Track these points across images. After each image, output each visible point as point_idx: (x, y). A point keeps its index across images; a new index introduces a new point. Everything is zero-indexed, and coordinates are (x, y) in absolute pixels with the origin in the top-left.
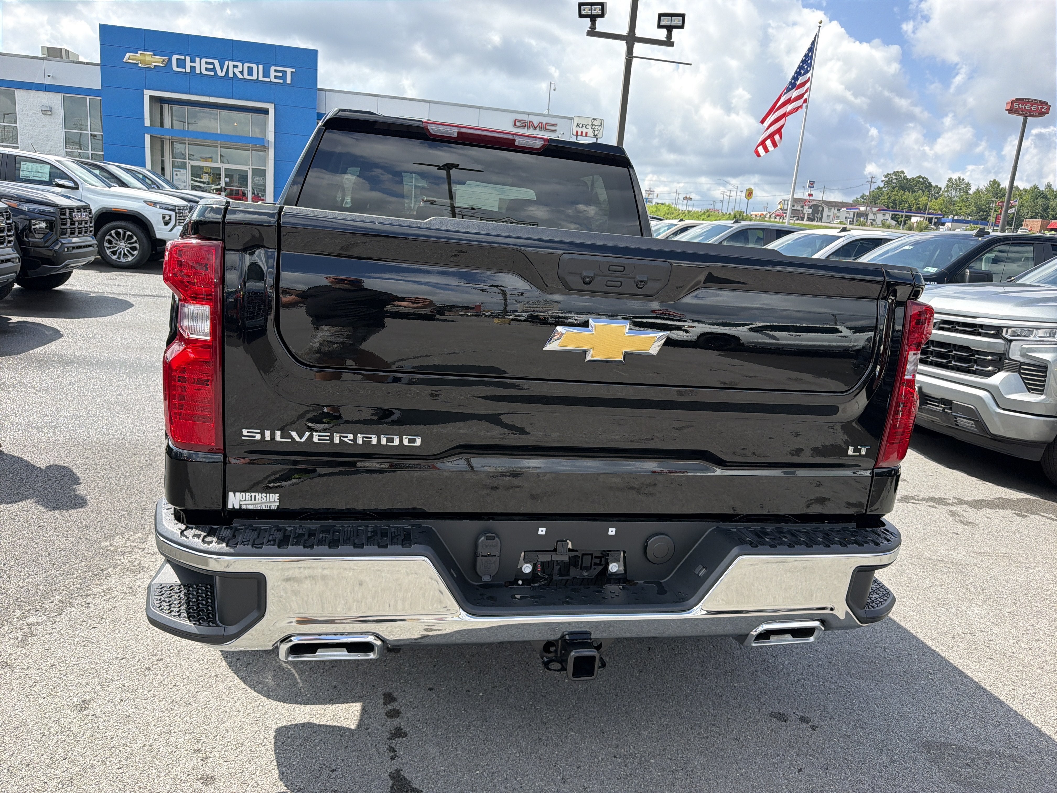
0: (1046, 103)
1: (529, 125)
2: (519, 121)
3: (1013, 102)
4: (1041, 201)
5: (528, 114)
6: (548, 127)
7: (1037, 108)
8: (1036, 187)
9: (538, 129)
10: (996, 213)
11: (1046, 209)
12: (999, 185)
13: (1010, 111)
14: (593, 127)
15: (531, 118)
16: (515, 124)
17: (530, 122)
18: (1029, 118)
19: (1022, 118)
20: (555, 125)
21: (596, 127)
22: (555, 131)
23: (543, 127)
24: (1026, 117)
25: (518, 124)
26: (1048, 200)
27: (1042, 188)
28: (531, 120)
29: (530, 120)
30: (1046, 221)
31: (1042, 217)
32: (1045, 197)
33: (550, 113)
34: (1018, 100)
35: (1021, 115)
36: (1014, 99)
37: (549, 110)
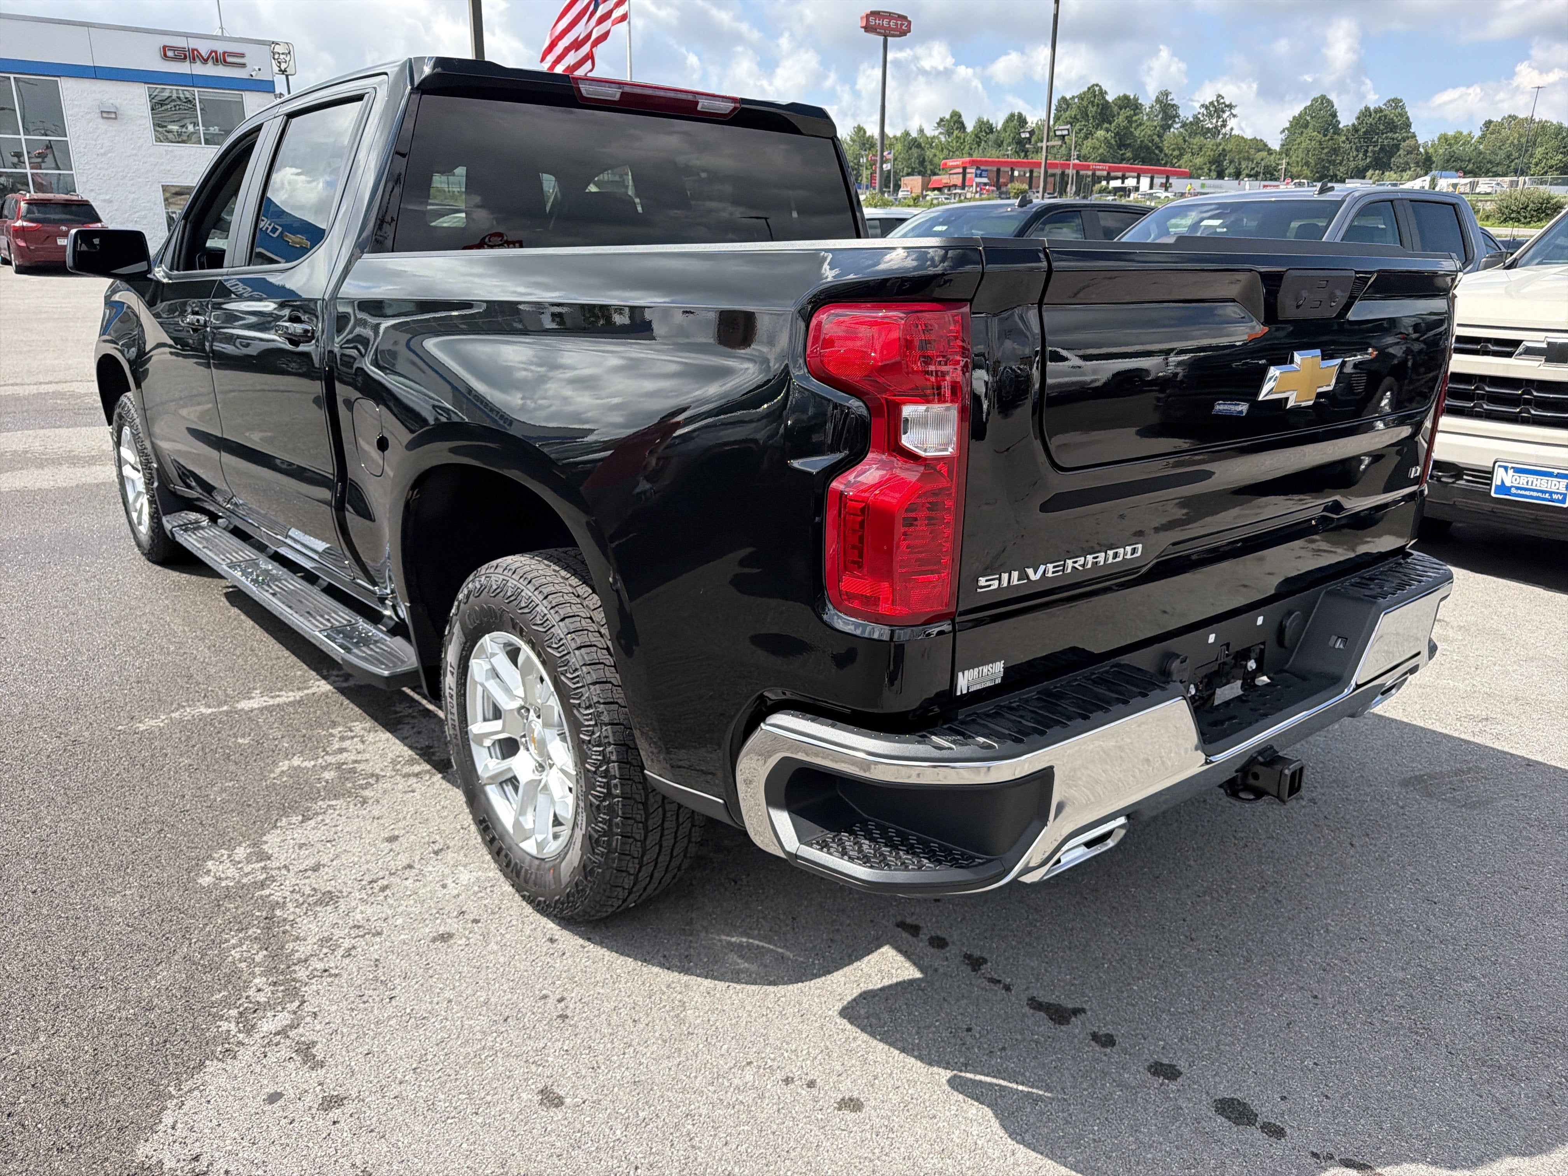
0: (904, 18)
1: (191, 56)
2: (172, 48)
3: (868, 16)
4: (915, 151)
5: (187, 35)
6: (229, 59)
7: (896, 24)
8: (907, 134)
9: (210, 62)
10: (869, 172)
11: (922, 162)
12: (865, 132)
13: (868, 28)
14: (276, 56)
15: (193, 44)
16: (165, 55)
17: (193, 50)
18: (889, 39)
19: (882, 38)
20: (242, 55)
21: (282, 57)
22: (243, 65)
23: (218, 59)
24: (886, 37)
25: (170, 54)
26: (923, 149)
27: (914, 134)
28: (195, 47)
29: (191, 46)
30: (926, 179)
31: (919, 173)
32: (919, 146)
33: (226, 34)
34: (873, 13)
35: (879, 34)
36: (868, 12)
37: (222, 28)
